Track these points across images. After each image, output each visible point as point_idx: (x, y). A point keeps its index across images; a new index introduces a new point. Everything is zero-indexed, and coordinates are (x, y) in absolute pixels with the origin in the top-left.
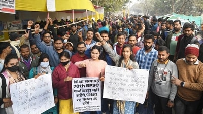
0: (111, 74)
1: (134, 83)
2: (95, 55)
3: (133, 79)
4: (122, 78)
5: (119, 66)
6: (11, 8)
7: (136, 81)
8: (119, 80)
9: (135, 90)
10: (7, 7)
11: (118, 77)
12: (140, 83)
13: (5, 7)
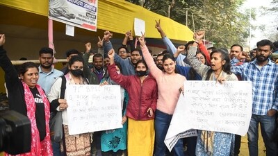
0: (193, 92)
1: (230, 104)
2: (170, 66)
3: (227, 96)
4: (210, 96)
5: (207, 79)
6: (92, 25)
7: (232, 100)
8: (205, 99)
9: (231, 115)
10: (87, 23)
11: (205, 96)
12: (238, 104)
13: (86, 23)
